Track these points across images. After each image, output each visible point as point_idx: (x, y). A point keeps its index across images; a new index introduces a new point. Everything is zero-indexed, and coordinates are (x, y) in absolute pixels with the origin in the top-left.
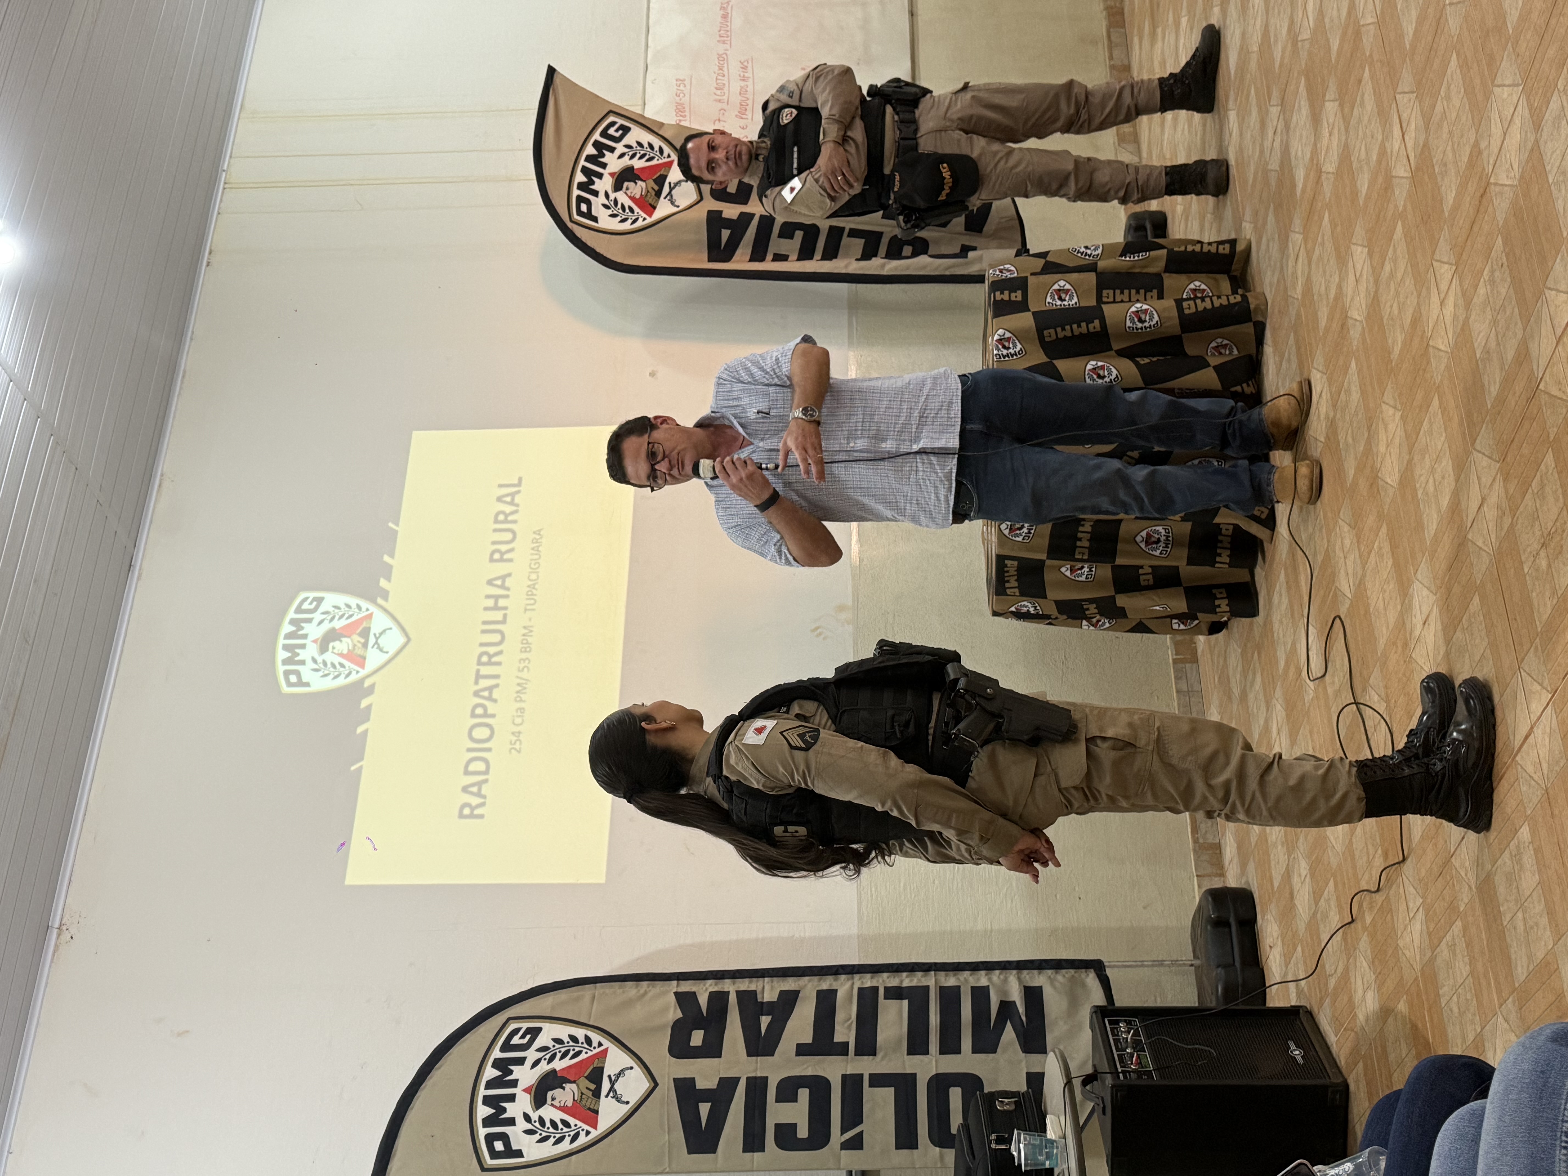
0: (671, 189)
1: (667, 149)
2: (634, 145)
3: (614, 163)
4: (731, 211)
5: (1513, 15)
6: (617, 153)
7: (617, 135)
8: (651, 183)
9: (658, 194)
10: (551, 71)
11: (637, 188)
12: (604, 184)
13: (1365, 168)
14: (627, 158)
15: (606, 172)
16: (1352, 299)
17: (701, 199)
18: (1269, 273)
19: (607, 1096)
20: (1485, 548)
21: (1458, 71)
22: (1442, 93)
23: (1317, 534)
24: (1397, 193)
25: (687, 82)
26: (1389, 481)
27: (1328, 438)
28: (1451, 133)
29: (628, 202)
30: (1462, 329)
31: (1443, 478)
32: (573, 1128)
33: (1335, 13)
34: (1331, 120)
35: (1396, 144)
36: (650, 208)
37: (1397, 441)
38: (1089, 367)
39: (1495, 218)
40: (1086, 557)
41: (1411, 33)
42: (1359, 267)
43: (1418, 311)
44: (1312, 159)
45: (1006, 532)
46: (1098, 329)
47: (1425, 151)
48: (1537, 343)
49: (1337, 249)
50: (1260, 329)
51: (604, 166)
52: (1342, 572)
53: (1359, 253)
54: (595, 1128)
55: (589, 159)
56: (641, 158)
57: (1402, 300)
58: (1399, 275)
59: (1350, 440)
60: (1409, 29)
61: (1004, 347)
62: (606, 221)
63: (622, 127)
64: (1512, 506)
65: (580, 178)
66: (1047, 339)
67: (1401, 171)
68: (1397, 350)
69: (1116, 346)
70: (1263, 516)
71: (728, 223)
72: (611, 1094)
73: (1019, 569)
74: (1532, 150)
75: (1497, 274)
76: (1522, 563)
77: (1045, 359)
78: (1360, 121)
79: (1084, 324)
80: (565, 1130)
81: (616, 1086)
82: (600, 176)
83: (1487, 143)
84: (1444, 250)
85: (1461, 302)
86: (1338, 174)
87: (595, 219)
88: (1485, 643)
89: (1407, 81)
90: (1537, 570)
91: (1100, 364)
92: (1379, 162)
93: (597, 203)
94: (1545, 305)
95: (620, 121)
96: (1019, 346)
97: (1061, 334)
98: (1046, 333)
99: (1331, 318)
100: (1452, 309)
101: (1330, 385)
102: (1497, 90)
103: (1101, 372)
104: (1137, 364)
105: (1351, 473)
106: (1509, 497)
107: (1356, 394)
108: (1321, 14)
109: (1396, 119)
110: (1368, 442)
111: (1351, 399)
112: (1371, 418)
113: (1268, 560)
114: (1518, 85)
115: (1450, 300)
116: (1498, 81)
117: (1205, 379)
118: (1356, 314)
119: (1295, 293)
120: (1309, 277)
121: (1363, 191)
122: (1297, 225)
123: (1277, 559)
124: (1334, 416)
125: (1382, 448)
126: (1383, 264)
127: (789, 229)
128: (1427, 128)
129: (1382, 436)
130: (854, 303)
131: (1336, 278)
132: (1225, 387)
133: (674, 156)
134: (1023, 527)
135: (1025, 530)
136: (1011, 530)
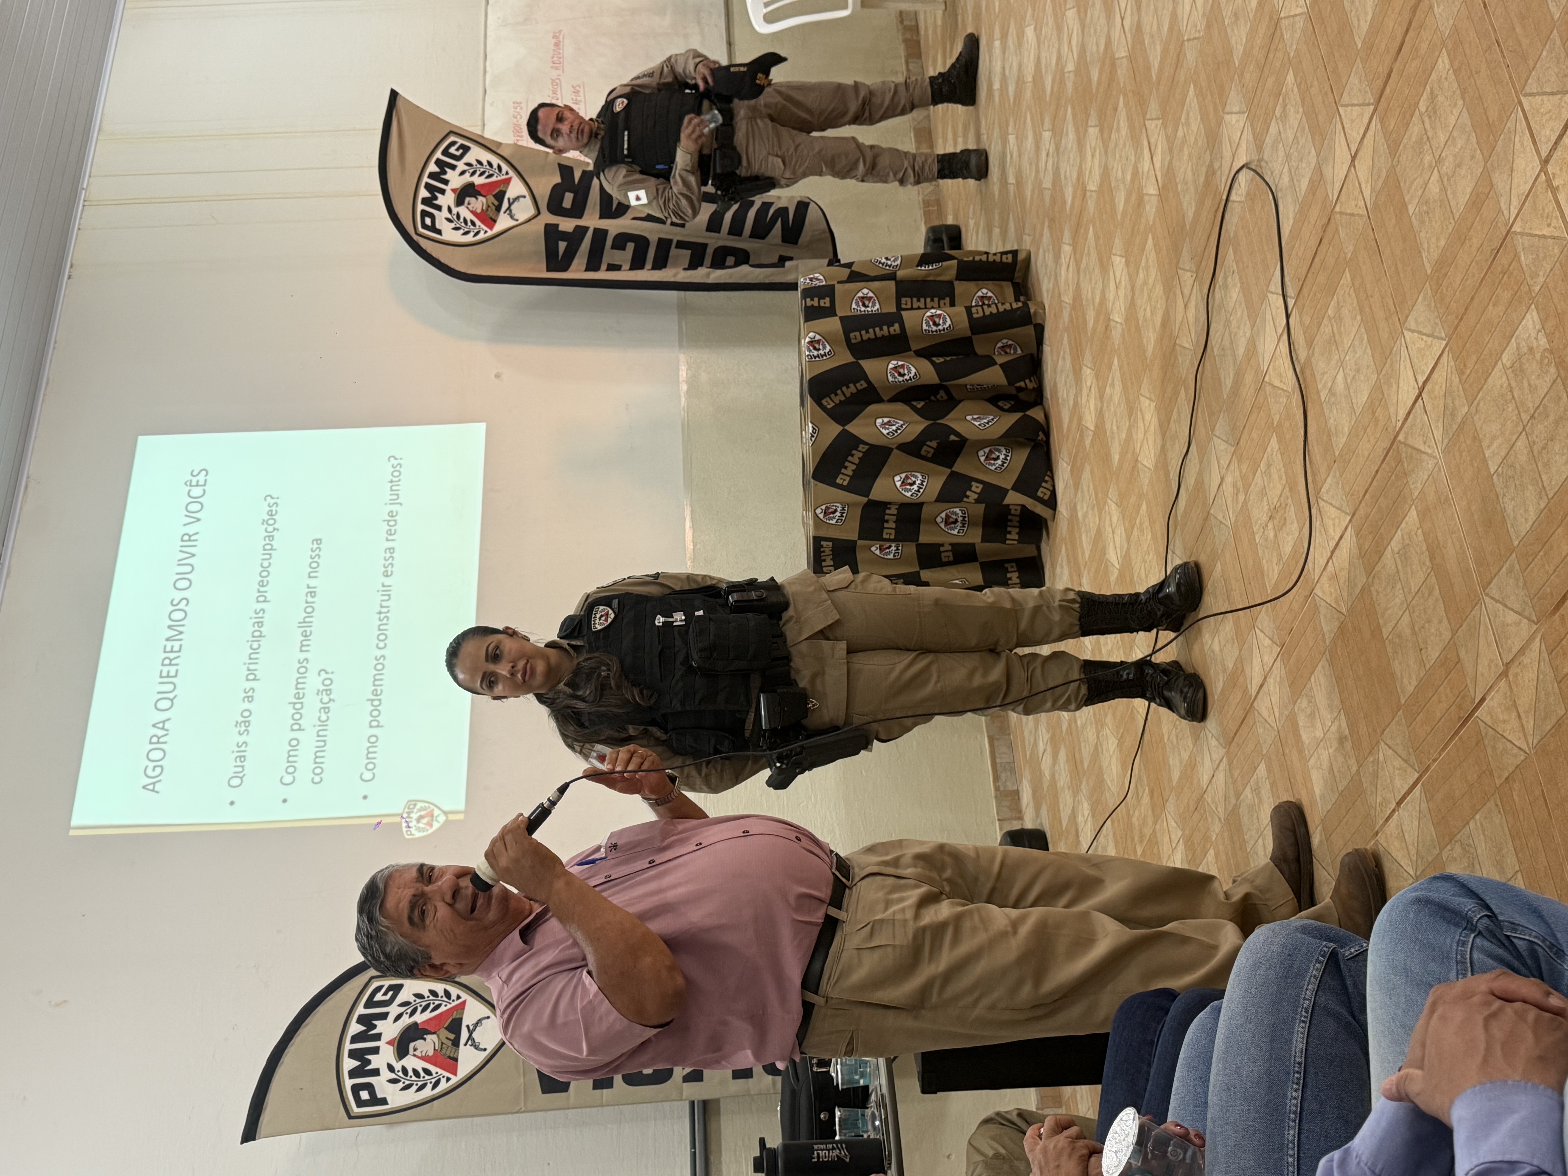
0: (510, 204)
1: (505, 167)
2: (474, 163)
3: (455, 180)
4: (567, 225)
5: (1239, 51)
6: (458, 170)
7: (458, 153)
8: (491, 199)
9: (498, 209)
10: (394, 95)
11: (479, 203)
12: (447, 200)
13: (1122, 187)
14: (467, 175)
15: (448, 188)
16: (1113, 304)
17: (539, 213)
18: (1046, 281)
19: (465, 1045)
20: (1225, 522)
21: (1195, 100)
22: (1183, 120)
23: (1090, 512)
24: (1148, 208)
26: (1147, 464)
27: (1096, 426)
28: (1190, 156)
29: (470, 216)
32: (434, 1076)
33: (1095, 48)
34: (1093, 145)
35: (1146, 165)
36: (491, 222)
37: (1152, 428)
38: (891, 366)
40: (892, 537)
41: (1156, 64)
42: (1118, 275)
43: (1167, 313)
44: (1078, 179)
45: (821, 516)
46: (898, 331)
47: (1169, 172)
48: (1262, 341)
49: (1100, 260)
50: (1040, 330)
51: (446, 182)
52: (1111, 545)
53: (1118, 261)
54: (455, 1076)
55: (432, 176)
56: (480, 175)
57: (1153, 304)
58: (1151, 281)
59: (1115, 428)
61: (815, 348)
62: (449, 234)
63: (462, 147)
64: (1245, 484)
65: (424, 193)
66: (853, 341)
67: (1151, 189)
68: (1150, 348)
69: (914, 346)
70: (1046, 498)
71: (564, 236)
72: (470, 1043)
73: (833, 549)
75: (1229, 279)
76: (1254, 534)
77: (851, 359)
78: (1116, 145)
79: (885, 328)
80: (427, 1078)
81: (474, 1035)
82: (443, 192)
83: (1219, 164)
84: (1187, 260)
86: (1100, 191)
87: (439, 232)
89: (1153, 108)
91: (900, 363)
92: (1133, 180)
93: (441, 218)
94: (1268, 308)
96: (828, 348)
97: (865, 337)
98: (852, 335)
99: (1096, 321)
100: (1194, 310)
101: (1097, 380)
102: (1227, 117)
103: (901, 371)
104: (933, 363)
105: (1116, 458)
106: (1243, 477)
107: (1118, 388)
108: (1083, 48)
109: (1145, 143)
110: (1129, 430)
111: (1115, 392)
112: (1132, 409)
113: (1051, 536)
114: (1243, 113)
115: (1192, 304)
116: (1228, 109)
117: (993, 376)
118: (1118, 317)
119: (1067, 299)
120: (1078, 283)
121: (1120, 206)
122: (1067, 237)
123: (1059, 535)
124: (1102, 408)
125: (1141, 435)
126: (1138, 272)
127: (621, 241)
128: (1171, 150)
129: (1141, 424)
130: (683, 309)
131: (1100, 286)
132: (1011, 383)
133: (512, 173)
134: (836, 511)
135: (838, 514)
136: (826, 514)
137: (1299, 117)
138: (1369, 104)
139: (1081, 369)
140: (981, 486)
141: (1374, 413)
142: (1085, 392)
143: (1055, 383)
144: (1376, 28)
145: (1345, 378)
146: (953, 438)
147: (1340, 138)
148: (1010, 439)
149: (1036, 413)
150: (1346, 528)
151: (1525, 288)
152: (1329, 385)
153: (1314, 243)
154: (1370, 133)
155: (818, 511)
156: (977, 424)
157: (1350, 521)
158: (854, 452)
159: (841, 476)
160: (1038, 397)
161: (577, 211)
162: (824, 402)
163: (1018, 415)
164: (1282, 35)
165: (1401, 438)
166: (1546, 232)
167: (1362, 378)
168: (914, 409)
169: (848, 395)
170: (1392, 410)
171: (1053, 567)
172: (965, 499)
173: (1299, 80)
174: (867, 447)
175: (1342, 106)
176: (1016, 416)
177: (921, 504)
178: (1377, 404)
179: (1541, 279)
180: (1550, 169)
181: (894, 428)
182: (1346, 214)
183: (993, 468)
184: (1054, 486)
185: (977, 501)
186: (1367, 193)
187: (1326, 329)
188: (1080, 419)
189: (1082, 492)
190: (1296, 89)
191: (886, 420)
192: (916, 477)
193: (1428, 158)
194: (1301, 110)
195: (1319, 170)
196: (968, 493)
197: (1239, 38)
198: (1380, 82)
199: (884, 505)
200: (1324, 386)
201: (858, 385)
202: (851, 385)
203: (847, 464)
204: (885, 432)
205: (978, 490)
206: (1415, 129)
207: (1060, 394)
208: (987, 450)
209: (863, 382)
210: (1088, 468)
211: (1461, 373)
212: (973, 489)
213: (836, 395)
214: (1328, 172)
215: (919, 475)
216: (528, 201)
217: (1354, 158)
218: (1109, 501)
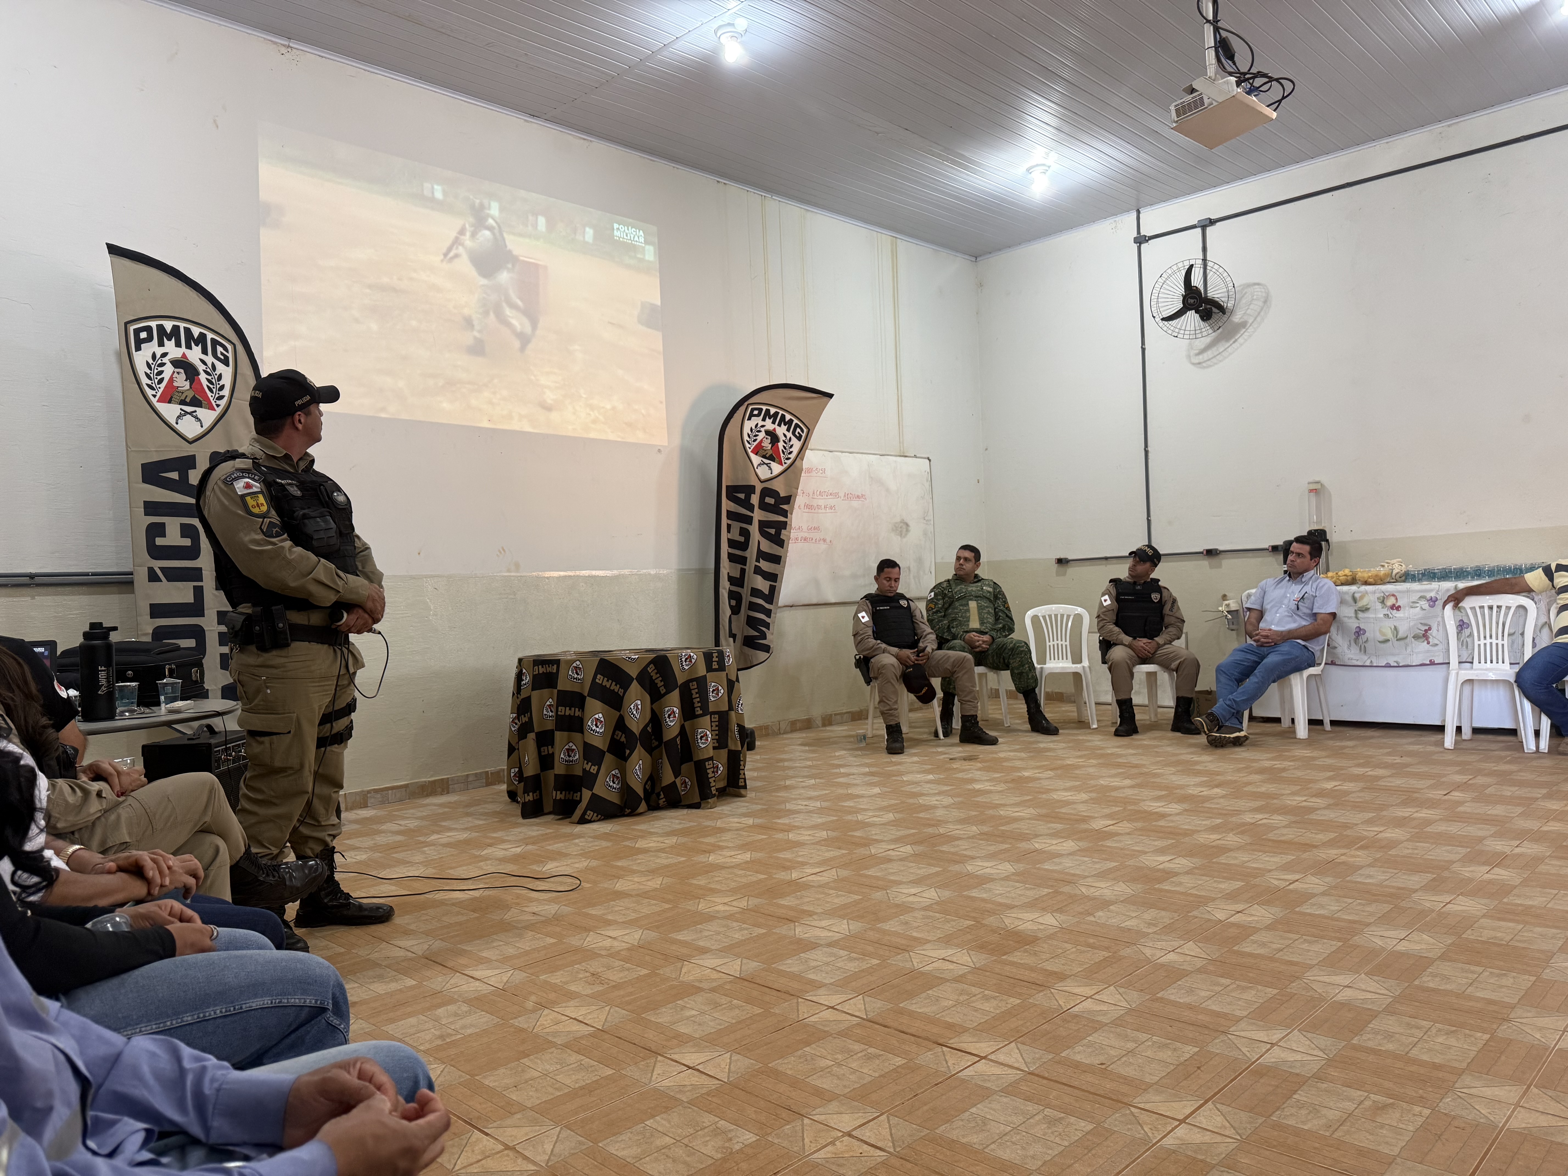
0: (767, 464)
1: (789, 462)
2: (791, 443)
3: (781, 431)
4: (755, 499)
5: (886, 926)
6: (786, 433)
7: (797, 433)
8: (770, 453)
9: (764, 457)
10: (830, 396)
11: (767, 444)
12: (769, 425)
13: (794, 855)
14: (784, 438)
15: (776, 426)
16: (720, 855)
17: (762, 482)
18: (729, 808)
19: (181, 409)
20: (585, 942)
21: (852, 900)
22: (839, 893)
23: (579, 848)
24: (783, 873)
25: (823, 475)
26: (617, 885)
27: (638, 848)
28: (819, 899)
29: (759, 438)
30: (712, 916)
31: (624, 915)
32: (158, 386)
33: (873, 832)
34: (816, 835)
35: (810, 871)
36: (756, 451)
37: (642, 887)
38: (675, 709)
39: (776, 927)
40: (559, 713)
41: (870, 873)
42: (739, 856)
43: (719, 891)
44: (795, 826)
45: (574, 665)
46: (697, 713)
47: (806, 886)
49: (747, 844)
50: (697, 806)
51: (779, 425)
52: (558, 864)
53: (747, 856)
54: (158, 401)
55: (783, 416)
56: (784, 446)
57: (723, 882)
58: (737, 879)
59: (639, 861)
60: (870, 872)
61: (686, 659)
62: (748, 425)
63: (801, 436)
64: (614, 955)
65: (773, 411)
66: (691, 684)
67: (795, 875)
68: (695, 882)
69: (687, 724)
70: (586, 817)
71: (748, 498)
72: (183, 412)
73: (551, 673)
74: (816, 943)
75: (746, 932)
76: (580, 963)
77: (680, 682)
78: (819, 850)
79: (699, 704)
80: (156, 381)
81: (188, 416)
82: (774, 423)
83: (816, 919)
84: (754, 902)
85: (727, 914)
86: (788, 841)
87: (749, 419)
88: (528, 948)
89: (844, 873)
90: (577, 972)
91: (677, 715)
92: (798, 862)
93: (758, 420)
95: (804, 435)
96: (687, 668)
97: (694, 692)
98: (695, 683)
99: (707, 844)
100: (723, 909)
101: (669, 847)
102: (845, 921)
103: (672, 716)
104: (676, 737)
105: (619, 864)
106: (618, 952)
107: (665, 862)
108: (873, 825)
109: (822, 869)
110: (639, 871)
111: (664, 860)
112: (653, 872)
113: (559, 822)
114: (849, 932)
115: (727, 908)
116: (851, 922)
117: (668, 777)
118: (712, 858)
119: (719, 824)
120: (729, 830)
121: (781, 855)
122: (758, 821)
123: (561, 827)
124: (651, 851)
125: (636, 879)
126: (742, 870)
127: (745, 533)
128: (820, 886)
129: (644, 879)
130: (701, 572)
131: (731, 845)
132: (663, 789)
133: (785, 466)
134: (578, 674)
135: (576, 676)
136: (576, 668)
137: (852, 969)
138: (866, 1015)
139: (675, 835)
140: (595, 772)
141: (674, 1038)
142: (661, 839)
143: (663, 819)
144: (912, 1014)
145: (693, 1016)
146: (628, 752)
147: (844, 997)
148: (626, 790)
149: (643, 806)
150: (593, 1027)
151: (769, 1130)
152: (688, 1006)
153: (775, 986)
154: (849, 1017)
155: (578, 663)
156: (637, 768)
157: (599, 1029)
158: (618, 686)
159: (602, 677)
160: (654, 807)
161: (763, 506)
162: (652, 665)
163: (642, 794)
164: (899, 954)
165: (660, 1058)
166: (807, 1140)
167: (695, 1027)
168: (647, 726)
169: (656, 681)
170: (677, 1050)
171: (538, 824)
172: (586, 762)
173: (875, 967)
174: (621, 694)
175: (863, 997)
176: (641, 793)
177: (582, 732)
178: (681, 1039)
179: (776, 1141)
180: (846, 1138)
181: (635, 712)
182: (798, 1007)
183: (608, 780)
184: (594, 821)
185: (584, 770)
186: (813, 1019)
187: (724, 1000)
188: (642, 837)
189: (592, 842)
190: (869, 965)
191: (640, 707)
192: (601, 728)
193: (840, 1057)
194: (857, 970)
195: (821, 985)
196: (590, 764)
197: (892, 926)
198: (881, 1021)
199: (582, 707)
200: (686, 1002)
201: (663, 687)
202: (663, 683)
203: (610, 681)
204: (632, 706)
205: (592, 771)
206: (857, 1047)
207: (656, 822)
208: (619, 775)
209: (665, 690)
210: (609, 844)
211: (708, 1094)
212: (593, 767)
213: (656, 673)
214: (821, 991)
215: (603, 730)
216: (769, 476)
217: (832, 1008)
218: (589, 860)
